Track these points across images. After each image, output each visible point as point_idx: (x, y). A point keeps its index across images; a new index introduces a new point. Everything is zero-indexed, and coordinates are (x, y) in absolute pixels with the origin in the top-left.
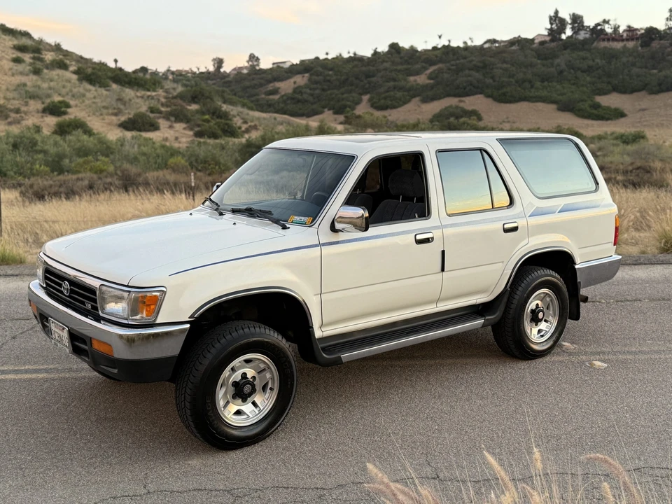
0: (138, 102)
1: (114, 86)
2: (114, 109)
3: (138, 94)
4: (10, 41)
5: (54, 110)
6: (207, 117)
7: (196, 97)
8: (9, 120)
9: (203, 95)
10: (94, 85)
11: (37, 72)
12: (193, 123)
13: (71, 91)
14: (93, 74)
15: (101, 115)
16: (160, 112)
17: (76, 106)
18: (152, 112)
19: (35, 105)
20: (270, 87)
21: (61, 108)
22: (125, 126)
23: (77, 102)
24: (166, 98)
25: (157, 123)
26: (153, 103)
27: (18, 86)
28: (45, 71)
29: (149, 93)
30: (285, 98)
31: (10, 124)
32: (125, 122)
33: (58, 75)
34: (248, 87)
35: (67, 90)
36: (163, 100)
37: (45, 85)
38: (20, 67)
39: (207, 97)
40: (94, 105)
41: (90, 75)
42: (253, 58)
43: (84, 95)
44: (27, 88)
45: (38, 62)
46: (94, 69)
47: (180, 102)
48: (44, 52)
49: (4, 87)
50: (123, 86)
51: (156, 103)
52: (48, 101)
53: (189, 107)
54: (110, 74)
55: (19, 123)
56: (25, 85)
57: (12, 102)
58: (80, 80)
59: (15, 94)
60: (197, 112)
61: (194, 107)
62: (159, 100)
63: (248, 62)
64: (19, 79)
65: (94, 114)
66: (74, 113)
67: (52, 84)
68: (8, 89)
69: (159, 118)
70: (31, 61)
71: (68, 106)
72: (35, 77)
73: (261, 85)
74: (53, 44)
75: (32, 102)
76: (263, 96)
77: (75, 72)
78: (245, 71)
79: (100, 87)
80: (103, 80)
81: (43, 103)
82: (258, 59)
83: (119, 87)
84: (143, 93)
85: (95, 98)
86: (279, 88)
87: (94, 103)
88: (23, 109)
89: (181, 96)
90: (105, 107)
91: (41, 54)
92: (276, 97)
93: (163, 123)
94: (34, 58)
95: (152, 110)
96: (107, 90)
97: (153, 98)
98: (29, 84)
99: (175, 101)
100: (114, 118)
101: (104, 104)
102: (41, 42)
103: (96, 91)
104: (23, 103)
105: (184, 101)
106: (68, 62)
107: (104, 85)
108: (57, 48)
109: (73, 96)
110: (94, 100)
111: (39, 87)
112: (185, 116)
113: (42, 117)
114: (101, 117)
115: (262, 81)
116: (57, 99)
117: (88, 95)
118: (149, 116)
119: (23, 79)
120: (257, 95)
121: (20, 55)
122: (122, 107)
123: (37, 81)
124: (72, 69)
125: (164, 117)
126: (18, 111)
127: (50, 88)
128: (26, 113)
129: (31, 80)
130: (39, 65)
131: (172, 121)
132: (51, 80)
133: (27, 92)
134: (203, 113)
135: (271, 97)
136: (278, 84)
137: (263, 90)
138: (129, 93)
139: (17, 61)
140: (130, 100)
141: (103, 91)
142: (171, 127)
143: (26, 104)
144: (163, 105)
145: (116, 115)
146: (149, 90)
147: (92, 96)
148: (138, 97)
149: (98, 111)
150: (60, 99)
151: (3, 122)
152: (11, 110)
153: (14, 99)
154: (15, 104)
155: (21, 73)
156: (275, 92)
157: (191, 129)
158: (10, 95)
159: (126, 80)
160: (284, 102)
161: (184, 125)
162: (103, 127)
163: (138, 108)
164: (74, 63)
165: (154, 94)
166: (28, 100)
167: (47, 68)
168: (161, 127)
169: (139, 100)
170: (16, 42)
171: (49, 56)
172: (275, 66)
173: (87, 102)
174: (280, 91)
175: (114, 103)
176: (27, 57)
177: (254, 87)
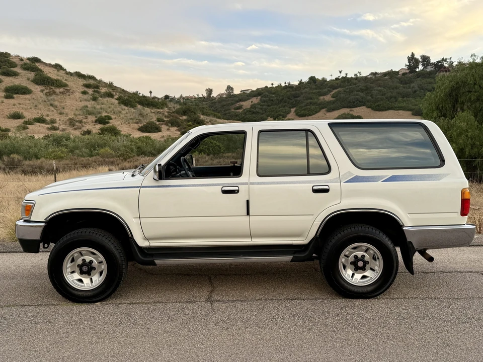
0: (152, 115)
1: (139, 106)
2: (137, 120)
3: (153, 111)
4: (82, 82)
5: (102, 121)
6: (190, 123)
7: (186, 112)
8: (75, 127)
9: (190, 110)
10: (127, 106)
11: (95, 99)
12: (181, 127)
13: (113, 110)
14: (127, 99)
15: (129, 123)
16: (164, 121)
17: (115, 118)
18: (158, 121)
19: (92, 118)
20: (238, 104)
21: (106, 119)
22: (141, 130)
23: (116, 116)
24: (168, 113)
25: (160, 127)
26: (160, 116)
27: (83, 107)
28: (100, 98)
29: (159, 110)
30: (245, 111)
31: (75, 129)
32: (142, 127)
33: (107, 101)
34: (225, 105)
35: (111, 109)
36: (166, 114)
37: (98, 107)
38: (85, 97)
39: (192, 112)
40: (125, 118)
41: (125, 100)
42: (230, 88)
43: (120, 112)
44: (88, 109)
45: (96, 94)
46: (129, 97)
47: (176, 115)
48: (101, 88)
49: (74, 108)
50: (144, 106)
51: (162, 116)
52: (99, 116)
53: (181, 118)
54: (137, 100)
55: (80, 128)
56: (87, 107)
57: (79, 117)
58: (119, 103)
59: (80, 112)
60: (185, 120)
61: (185, 117)
62: (163, 114)
63: (226, 90)
64: (84, 103)
65: (125, 123)
66: (114, 123)
67: (103, 106)
68: (76, 110)
69: (162, 124)
70: (92, 93)
71: (110, 118)
72: (93, 102)
73: (232, 104)
74: (108, 83)
75: (89, 117)
76: (233, 110)
77: (117, 99)
78: (225, 96)
79: (130, 107)
80: (132, 103)
81: (96, 117)
82: (232, 89)
83: (142, 107)
84: (155, 110)
85: (126, 113)
86: (242, 105)
87: (126, 116)
88: (84, 120)
89: (177, 112)
90: (131, 119)
91: (99, 89)
92: (240, 111)
93: (164, 127)
94: (94, 91)
95: (159, 120)
96: (134, 109)
97: (160, 113)
98: (89, 106)
99: (173, 114)
100: (136, 125)
101: (132, 117)
102: (100, 81)
103: (128, 109)
104: (84, 117)
105: (179, 114)
106: (114, 93)
107: (133, 106)
108: (111, 85)
109: (114, 113)
110: (126, 115)
111: (95, 108)
112: (178, 123)
113: (95, 125)
114: (128, 125)
115: (233, 102)
116: (104, 114)
117: (123, 112)
118: (155, 123)
119: (87, 103)
120: (230, 110)
121: (86, 89)
122: (141, 119)
123: (94, 104)
124: (116, 97)
125: (165, 124)
126: (81, 122)
127: (101, 108)
128: (85, 123)
129: (91, 104)
130: (97, 95)
131: (169, 126)
132: (102, 104)
133: (87, 111)
134: (188, 121)
135: (238, 111)
136: (242, 103)
137: (233, 106)
138: (147, 110)
139: (84, 93)
140: (147, 114)
141: (132, 110)
142: (168, 129)
143: (86, 118)
144: (165, 117)
145: (137, 123)
146: (159, 109)
147: (125, 113)
148: (152, 112)
149: (128, 121)
150: (106, 114)
151: (71, 128)
152: (77, 121)
153: (79, 115)
154: (80, 117)
155: (86, 100)
156: (240, 107)
157: (180, 131)
158: (77, 113)
159: (146, 102)
160: (245, 113)
161: (176, 128)
162: (128, 130)
163: (151, 119)
164: (118, 94)
165: (162, 110)
166: (88, 115)
167: (101, 97)
168: (162, 130)
169: (153, 115)
170: (85, 82)
171: (103, 90)
172: (242, 92)
173: (122, 116)
174: (243, 107)
175: (136, 116)
176: (90, 91)
177: (228, 105)
